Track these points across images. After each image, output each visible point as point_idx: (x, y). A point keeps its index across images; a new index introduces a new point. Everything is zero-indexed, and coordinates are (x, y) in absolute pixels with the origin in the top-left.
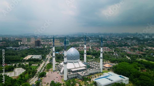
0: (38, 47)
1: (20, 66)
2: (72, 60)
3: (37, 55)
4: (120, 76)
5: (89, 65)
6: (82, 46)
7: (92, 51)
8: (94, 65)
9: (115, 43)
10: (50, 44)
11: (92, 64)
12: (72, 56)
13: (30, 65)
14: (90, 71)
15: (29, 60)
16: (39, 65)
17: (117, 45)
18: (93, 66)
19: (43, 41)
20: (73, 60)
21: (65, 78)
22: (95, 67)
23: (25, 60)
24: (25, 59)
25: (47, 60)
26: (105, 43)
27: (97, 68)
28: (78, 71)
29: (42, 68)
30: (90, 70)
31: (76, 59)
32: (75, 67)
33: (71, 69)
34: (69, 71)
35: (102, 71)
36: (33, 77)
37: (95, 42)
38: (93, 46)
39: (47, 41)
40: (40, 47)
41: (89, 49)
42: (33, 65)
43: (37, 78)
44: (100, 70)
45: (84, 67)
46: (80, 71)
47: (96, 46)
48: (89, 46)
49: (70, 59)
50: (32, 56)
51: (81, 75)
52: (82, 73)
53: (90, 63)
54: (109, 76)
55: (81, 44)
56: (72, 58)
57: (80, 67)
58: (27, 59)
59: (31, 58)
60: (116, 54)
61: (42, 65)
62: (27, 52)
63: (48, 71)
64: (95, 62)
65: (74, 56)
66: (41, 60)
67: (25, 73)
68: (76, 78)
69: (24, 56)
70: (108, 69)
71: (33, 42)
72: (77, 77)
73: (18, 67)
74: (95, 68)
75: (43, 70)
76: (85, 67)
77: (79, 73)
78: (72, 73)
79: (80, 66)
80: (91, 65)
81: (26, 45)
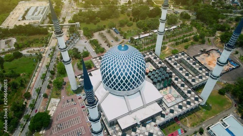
16: (39, 58)
20: (124, 90)
32: (130, 110)
33: (116, 119)
34: (113, 123)
45: (156, 101)
50: (27, 5)
59: (24, 18)
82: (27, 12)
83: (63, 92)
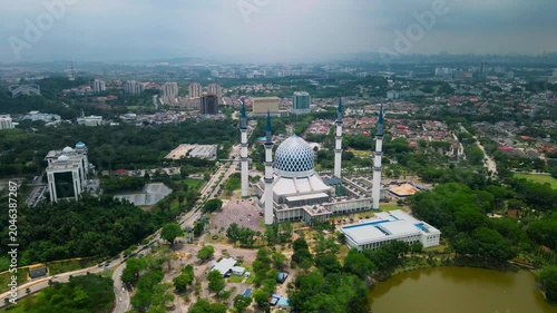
0: (208, 116)
1: (158, 178)
2: (289, 170)
3: (205, 146)
4: (420, 225)
5: (344, 185)
8: (360, 186)
10: (248, 104)
11: (355, 183)
13: (184, 175)
15: (183, 161)
16: (207, 179)
18: (353, 190)
19: (228, 95)
21: (269, 219)
22: (357, 193)
23: (171, 160)
24: (170, 156)
25: (231, 163)
26: (439, 103)
27: (362, 197)
28: (303, 202)
29: (214, 188)
30: (339, 200)
31: (301, 170)
32: (298, 191)
33: (285, 196)
34: (281, 200)
35: (376, 205)
36: (189, 210)
37: (406, 99)
39: (241, 93)
40: (216, 117)
41: (371, 129)
42: (191, 176)
43: (199, 213)
44: (372, 202)
45: (324, 192)
46: (310, 202)
47: (400, 117)
49: (286, 170)
50: (189, 147)
51: (311, 214)
52: (315, 208)
53: (351, 181)
54: (388, 221)
55: (352, 106)
56: (294, 167)
57: (313, 192)
58: (177, 158)
59: (187, 154)
61: (215, 178)
62: (176, 135)
63: (229, 195)
64: (366, 179)
66: (213, 163)
67: (170, 199)
68: (297, 219)
69: (168, 149)
70: (400, 202)
71: (195, 96)
72: (301, 218)
73: (153, 181)
74: (358, 197)
75: (215, 192)
76: (328, 192)
77: (306, 208)
78: (286, 208)
79: (313, 190)
80: (348, 188)
81: (177, 109)
82: (190, 151)
83: (232, 198)
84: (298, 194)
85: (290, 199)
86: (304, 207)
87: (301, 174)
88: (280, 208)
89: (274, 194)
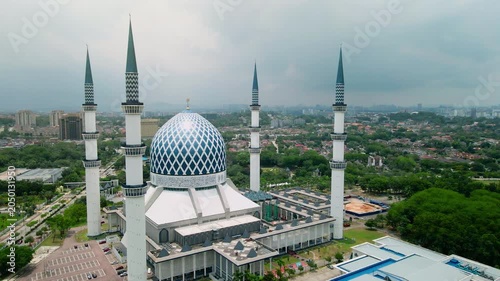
2: (180, 173)
4: (453, 263)
5: (274, 202)
6: (243, 139)
7: (280, 152)
8: (300, 202)
9: (364, 129)
11: (290, 199)
12: (184, 152)
14: (283, 237)
16: (31, 212)
17: (371, 133)
18: (292, 209)
20: (189, 173)
22: (304, 213)
26: (325, 128)
27: (316, 219)
28: (213, 237)
30: (279, 227)
31: (204, 172)
32: (200, 215)
33: (173, 226)
34: (166, 235)
35: (339, 233)
38: (286, 139)
40: (78, 143)
41: (269, 148)
44: (332, 226)
45: (249, 212)
46: (226, 234)
47: (294, 138)
48: (267, 137)
49: (173, 173)
50: (22, 171)
51: (234, 259)
52: (240, 247)
53: (280, 196)
54: (390, 261)
55: (238, 132)
57: (228, 215)
60: (377, 163)
64: (302, 192)
65: (192, 152)
66: (53, 188)
68: (202, 275)
70: (369, 224)
71: (57, 124)
72: (209, 270)
74: (309, 220)
76: (256, 213)
78: (177, 251)
79: (227, 211)
80: (282, 205)
83: (65, 242)
84: (200, 219)
85: (184, 232)
86: (216, 247)
87: (202, 180)
88: (163, 253)
89: (149, 223)
